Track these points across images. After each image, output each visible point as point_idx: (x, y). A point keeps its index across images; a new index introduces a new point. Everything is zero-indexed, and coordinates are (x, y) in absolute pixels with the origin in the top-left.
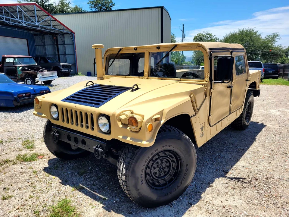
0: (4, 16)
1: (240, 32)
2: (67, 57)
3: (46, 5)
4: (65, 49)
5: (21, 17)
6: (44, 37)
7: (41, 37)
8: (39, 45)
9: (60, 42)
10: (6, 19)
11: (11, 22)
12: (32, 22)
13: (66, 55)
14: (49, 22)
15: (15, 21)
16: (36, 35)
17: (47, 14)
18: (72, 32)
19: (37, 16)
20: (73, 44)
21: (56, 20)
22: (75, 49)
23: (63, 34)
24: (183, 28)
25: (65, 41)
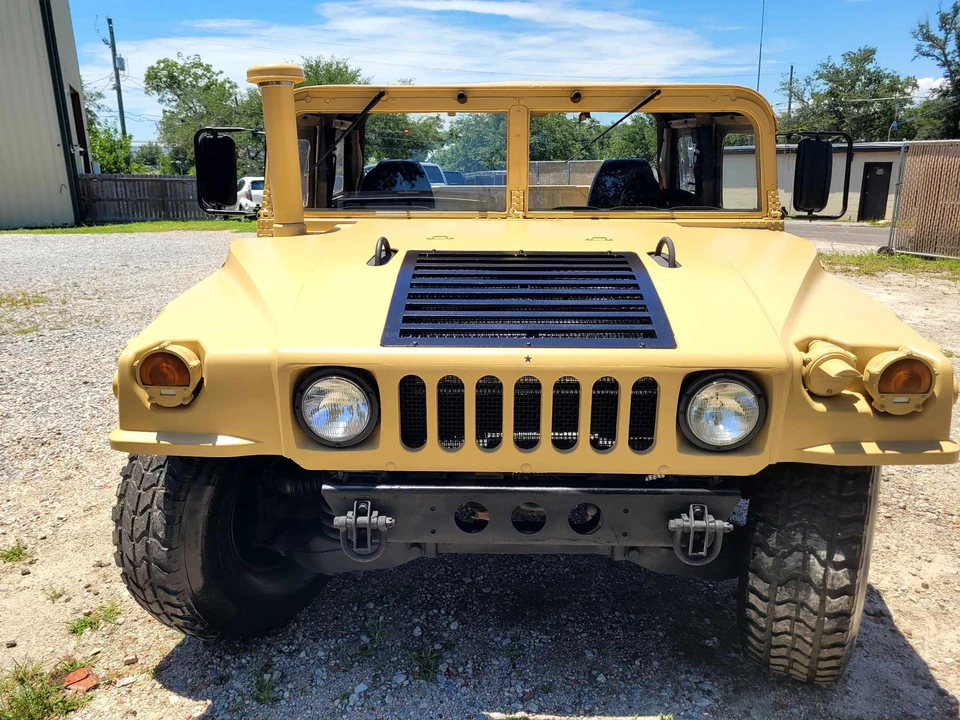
1: (311, 67)
24: (112, 33)
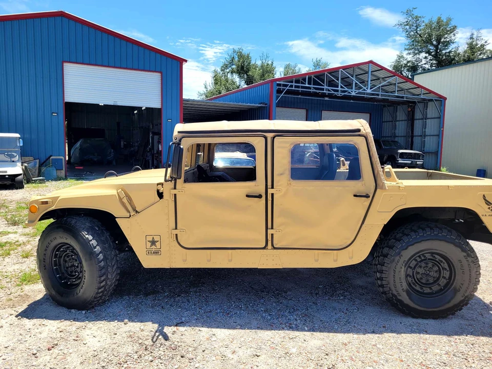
2: (426, 139)
4: (424, 126)
6: (397, 108)
7: (391, 108)
8: (387, 122)
9: (418, 115)
12: (364, 89)
13: (425, 136)
17: (392, 73)
18: (441, 97)
20: (441, 118)
21: (407, 81)
22: (441, 126)
23: (425, 102)
25: (428, 112)
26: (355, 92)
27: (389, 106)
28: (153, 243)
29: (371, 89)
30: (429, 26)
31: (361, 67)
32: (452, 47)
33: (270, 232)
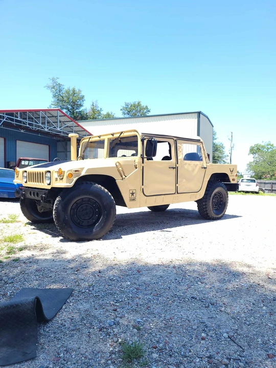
0: (27, 121)
3: (77, 112)
5: (43, 123)
7: (64, 143)
8: (61, 152)
10: (29, 124)
11: (34, 127)
12: (55, 127)
14: (72, 128)
15: (39, 126)
16: (59, 141)
17: (70, 119)
19: (60, 122)
21: (79, 126)
26: (48, 128)
27: (62, 141)
28: (133, 194)
29: (60, 127)
30: (68, 92)
31: (50, 112)
32: (81, 109)
33: (177, 185)
